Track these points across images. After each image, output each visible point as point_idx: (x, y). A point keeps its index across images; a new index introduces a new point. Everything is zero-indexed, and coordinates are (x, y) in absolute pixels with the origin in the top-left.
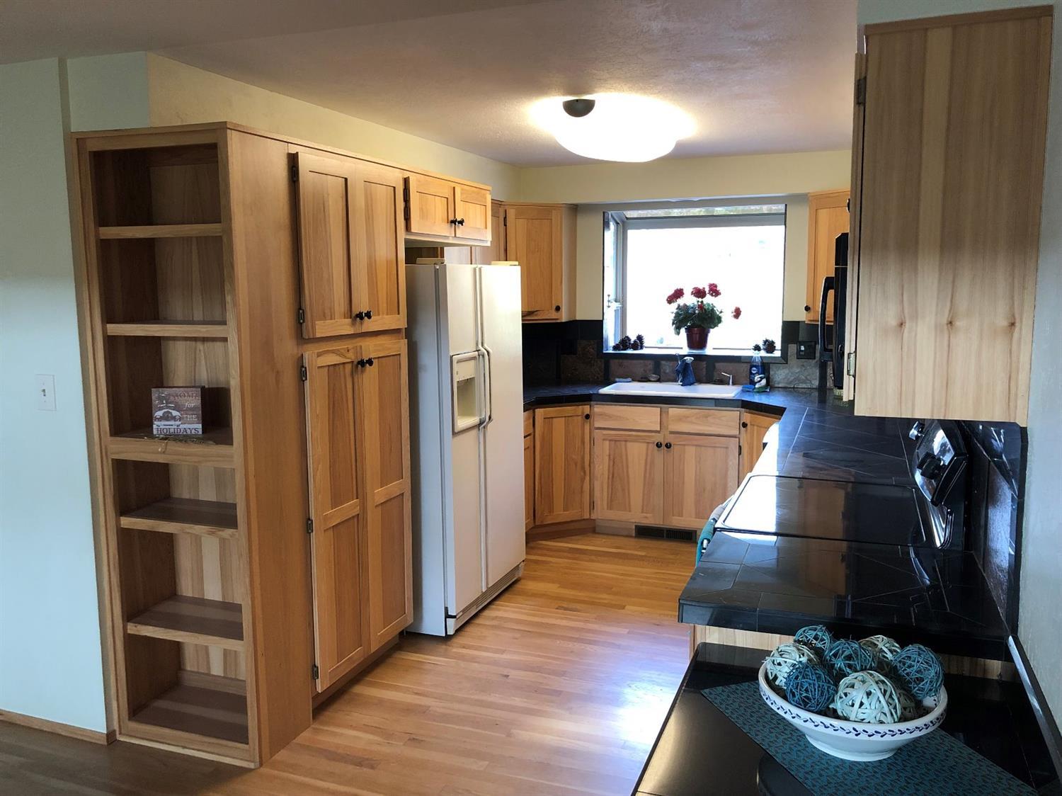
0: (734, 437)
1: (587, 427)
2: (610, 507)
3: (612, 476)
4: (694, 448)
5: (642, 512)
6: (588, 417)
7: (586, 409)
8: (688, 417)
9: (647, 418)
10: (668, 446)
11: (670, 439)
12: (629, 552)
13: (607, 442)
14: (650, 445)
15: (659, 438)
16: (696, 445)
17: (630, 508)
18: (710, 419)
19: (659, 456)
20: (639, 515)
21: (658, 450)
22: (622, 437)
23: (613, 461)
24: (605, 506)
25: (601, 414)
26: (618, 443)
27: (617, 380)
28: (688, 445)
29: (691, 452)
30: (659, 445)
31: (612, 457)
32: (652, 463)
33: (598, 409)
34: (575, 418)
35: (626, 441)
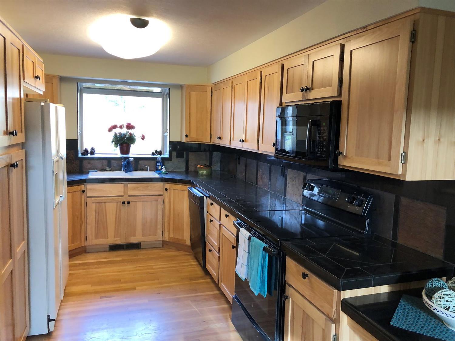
0: (161, 195)
1: (83, 196)
2: (97, 237)
3: (97, 222)
4: (141, 202)
5: (114, 238)
6: (83, 191)
7: (82, 187)
8: (138, 187)
9: (116, 190)
10: (129, 203)
11: (130, 199)
12: (112, 259)
13: (95, 204)
14: (119, 203)
15: (123, 199)
16: (142, 201)
17: (108, 237)
18: (149, 188)
19: (123, 208)
20: (112, 240)
21: (123, 205)
22: (102, 201)
23: (98, 213)
24: (94, 237)
25: (90, 190)
26: (101, 204)
27: (90, 171)
28: (138, 201)
29: (140, 205)
30: (124, 203)
31: (97, 212)
32: (120, 211)
33: (89, 186)
34: (77, 192)
35: (105, 202)
